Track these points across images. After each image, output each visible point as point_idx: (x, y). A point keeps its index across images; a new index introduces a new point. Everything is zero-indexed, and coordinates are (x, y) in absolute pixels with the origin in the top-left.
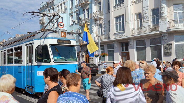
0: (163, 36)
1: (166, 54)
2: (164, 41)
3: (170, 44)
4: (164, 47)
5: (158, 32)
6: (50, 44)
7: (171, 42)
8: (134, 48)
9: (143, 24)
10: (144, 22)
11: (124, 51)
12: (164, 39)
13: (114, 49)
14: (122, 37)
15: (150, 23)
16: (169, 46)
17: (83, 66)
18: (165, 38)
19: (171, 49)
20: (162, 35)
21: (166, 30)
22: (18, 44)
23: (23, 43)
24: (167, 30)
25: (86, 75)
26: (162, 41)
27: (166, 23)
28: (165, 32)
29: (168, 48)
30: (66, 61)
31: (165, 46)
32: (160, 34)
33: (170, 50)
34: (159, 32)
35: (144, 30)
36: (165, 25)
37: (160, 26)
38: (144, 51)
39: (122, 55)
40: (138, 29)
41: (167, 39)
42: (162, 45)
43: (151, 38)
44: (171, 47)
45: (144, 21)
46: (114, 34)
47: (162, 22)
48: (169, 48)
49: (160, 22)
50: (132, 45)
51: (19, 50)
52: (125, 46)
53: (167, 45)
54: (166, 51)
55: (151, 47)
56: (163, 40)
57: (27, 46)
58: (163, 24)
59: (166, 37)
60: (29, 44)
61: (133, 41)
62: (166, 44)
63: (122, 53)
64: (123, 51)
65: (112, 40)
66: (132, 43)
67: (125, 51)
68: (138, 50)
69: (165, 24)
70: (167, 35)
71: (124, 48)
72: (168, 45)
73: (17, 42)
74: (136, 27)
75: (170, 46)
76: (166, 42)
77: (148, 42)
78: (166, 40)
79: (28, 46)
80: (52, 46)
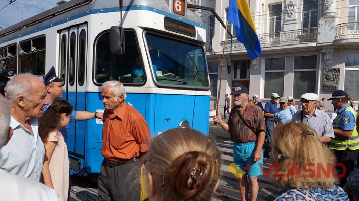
0: (323, 54)
1: (325, 88)
2: (325, 62)
3: (337, 70)
4: (323, 74)
5: (314, 44)
6: (145, 29)
7: (338, 66)
8: (259, 73)
9: (283, 27)
10: (285, 23)
11: (238, 78)
12: (325, 58)
13: (219, 73)
14: (238, 49)
15: (299, 26)
16: (334, 73)
17: (243, 102)
18: (327, 57)
19: (336, 79)
20: (323, 51)
21: (332, 41)
22: (34, 32)
23: (50, 27)
24: (334, 42)
25: (250, 133)
26: (320, 62)
27: (333, 27)
28: (331, 44)
29: (332, 77)
30: (185, 84)
31: (325, 72)
32: (319, 48)
33: (334, 81)
34: (317, 44)
35: (285, 38)
36: (331, 30)
37: (320, 33)
38: (280, 80)
39: (233, 85)
40: (271, 35)
41: (331, 58)
42: (320, 71)
43: (297, 55)
44: (338, 75)
45: (286, 21)
46: (223, 43)
47: (325, 25)
48: (334, 78)
49: (322, 25)
50: (256, 67)
51: (33, 49)
52: (240, 67)
53: (331, 70)
54: (327, 84)
55: (295, 72)
56: (323, 60)
57: (62, 34)
58: (328, 28)
59: (330, 56)
60: (68, 28)
61: (260, 60)
62: (328, 69)
63: (233, 81)
64: (235, 77)
65: (216, 54)
66: (258, 64)
67: (240, 78)
68: (268, 77)
69: (331, 28)
70: (332, 50)
71: (239, 71)
72: (332, 72)
73: (27, 26)
74: (268, 31)
75: (336, 73)
76: (328, 64)
77: (290, 63)
78: (329, 62)
79: (66, 33)
80: (150, 33)
